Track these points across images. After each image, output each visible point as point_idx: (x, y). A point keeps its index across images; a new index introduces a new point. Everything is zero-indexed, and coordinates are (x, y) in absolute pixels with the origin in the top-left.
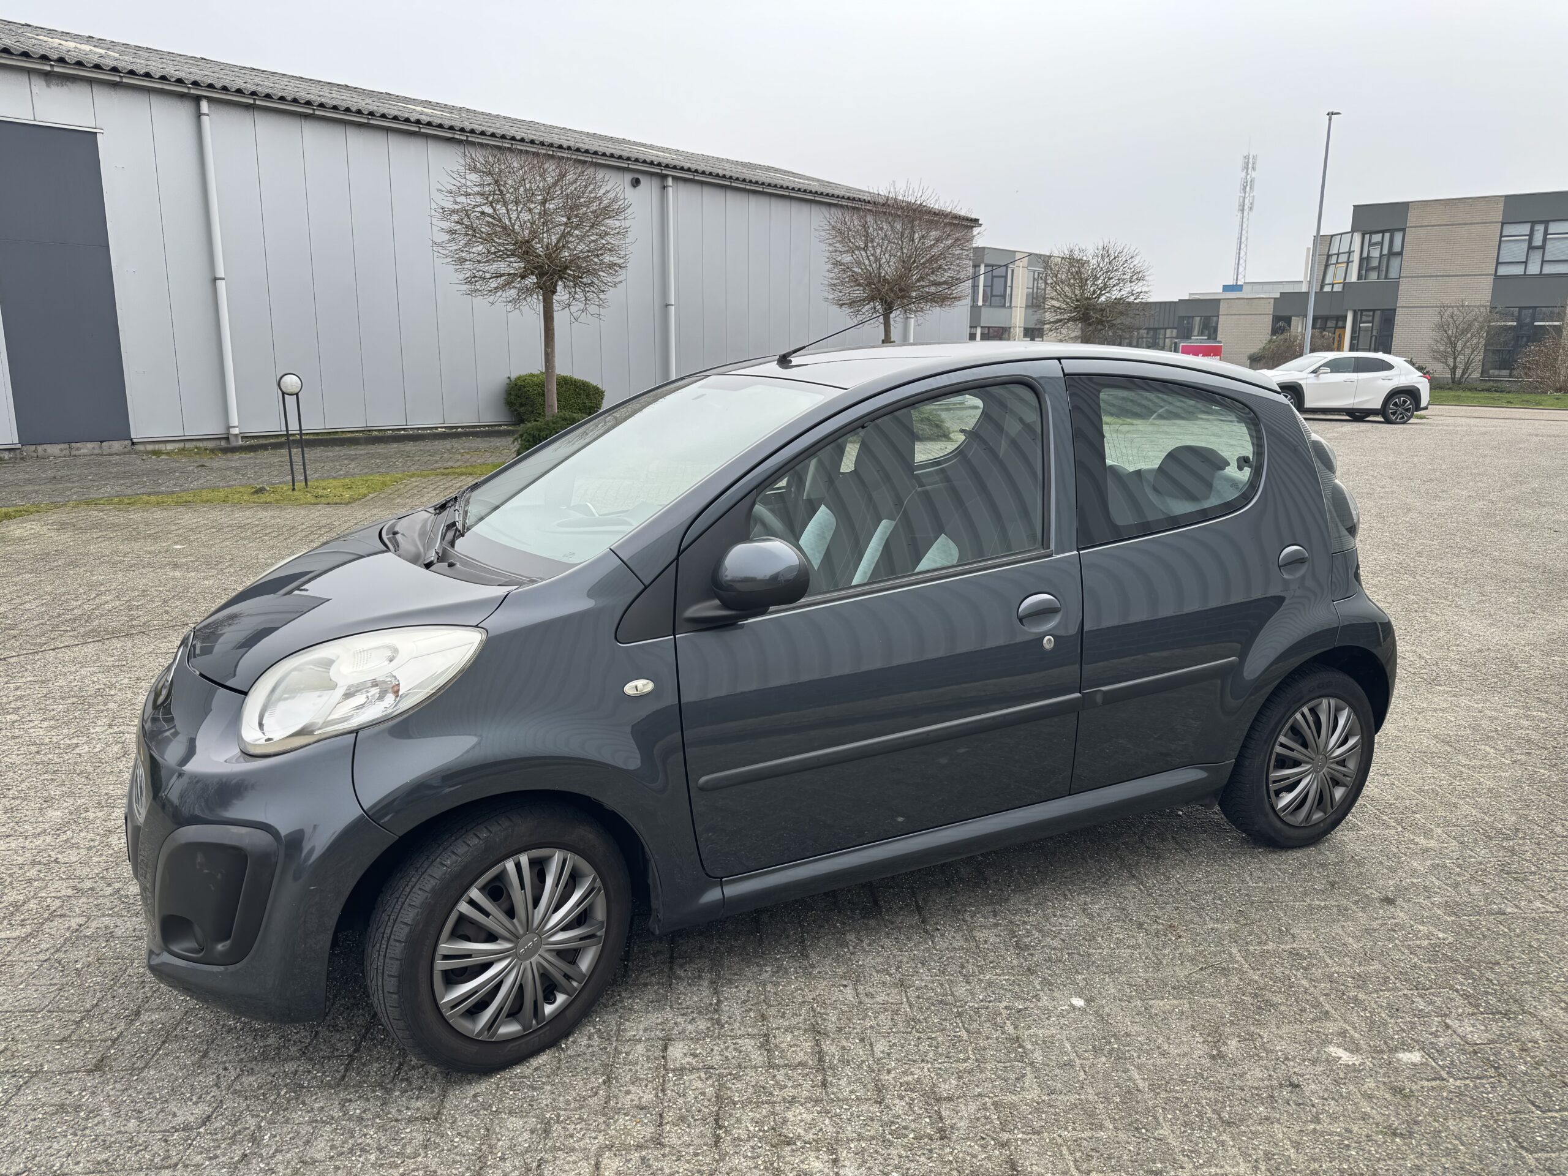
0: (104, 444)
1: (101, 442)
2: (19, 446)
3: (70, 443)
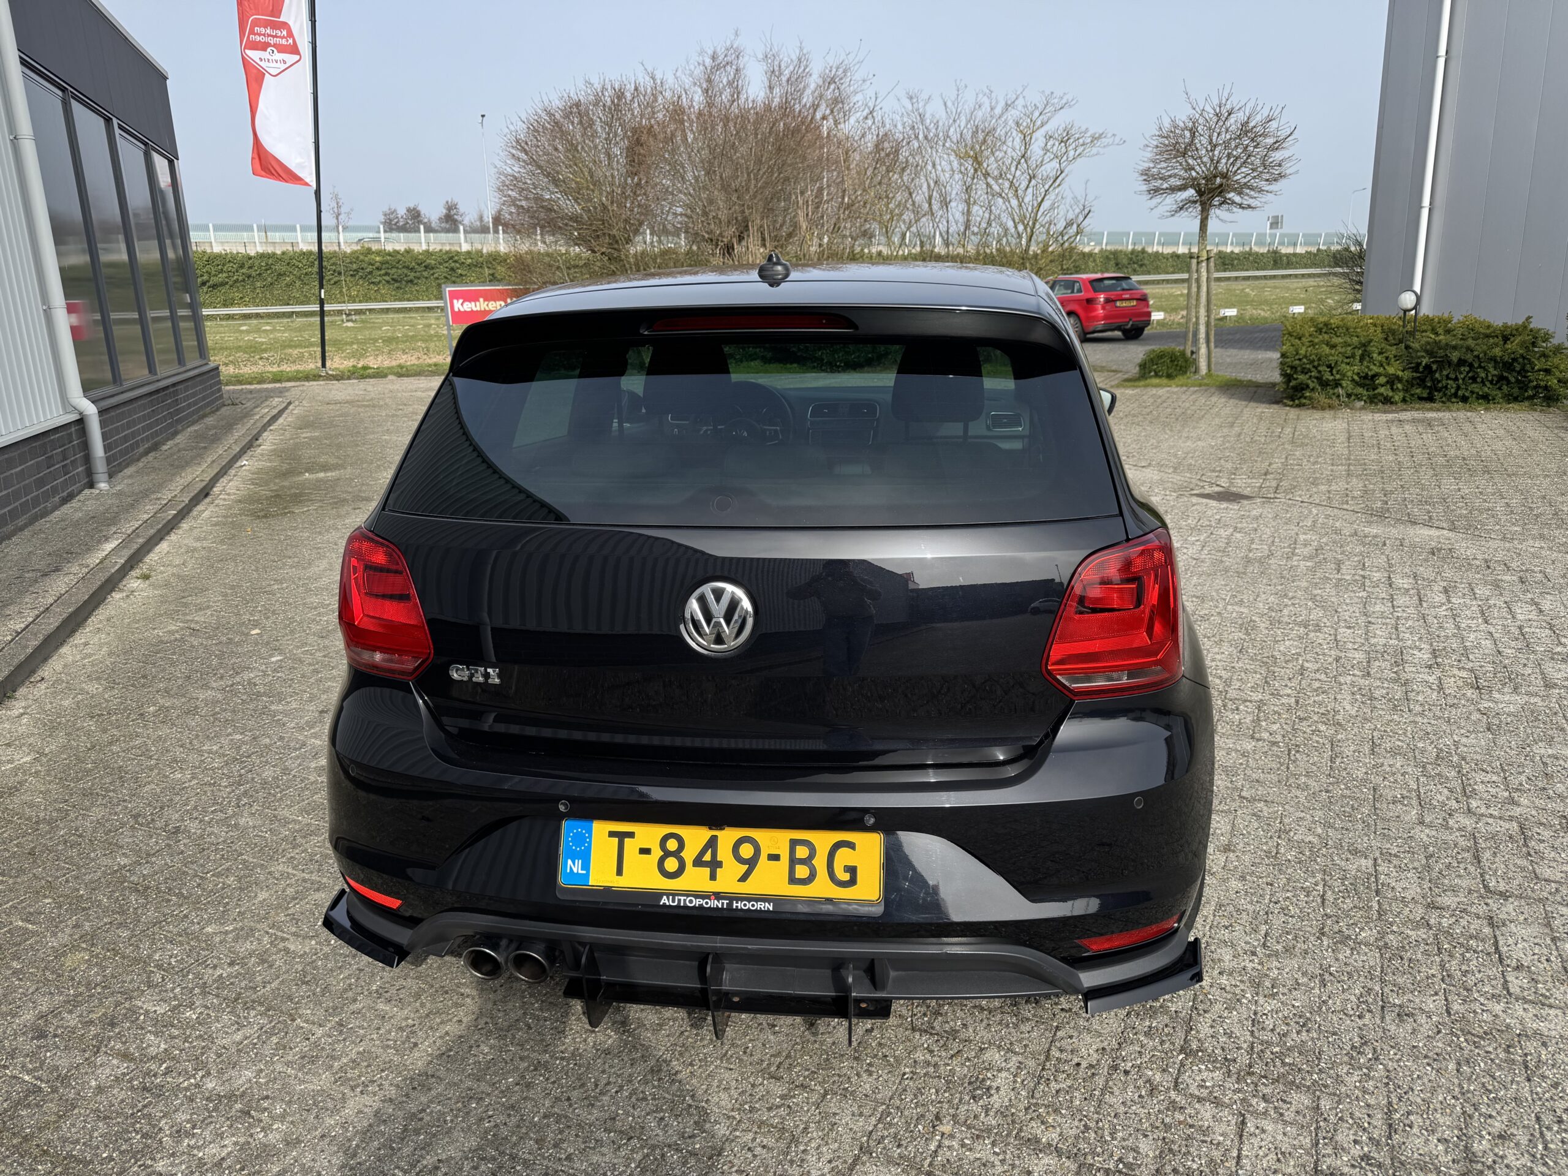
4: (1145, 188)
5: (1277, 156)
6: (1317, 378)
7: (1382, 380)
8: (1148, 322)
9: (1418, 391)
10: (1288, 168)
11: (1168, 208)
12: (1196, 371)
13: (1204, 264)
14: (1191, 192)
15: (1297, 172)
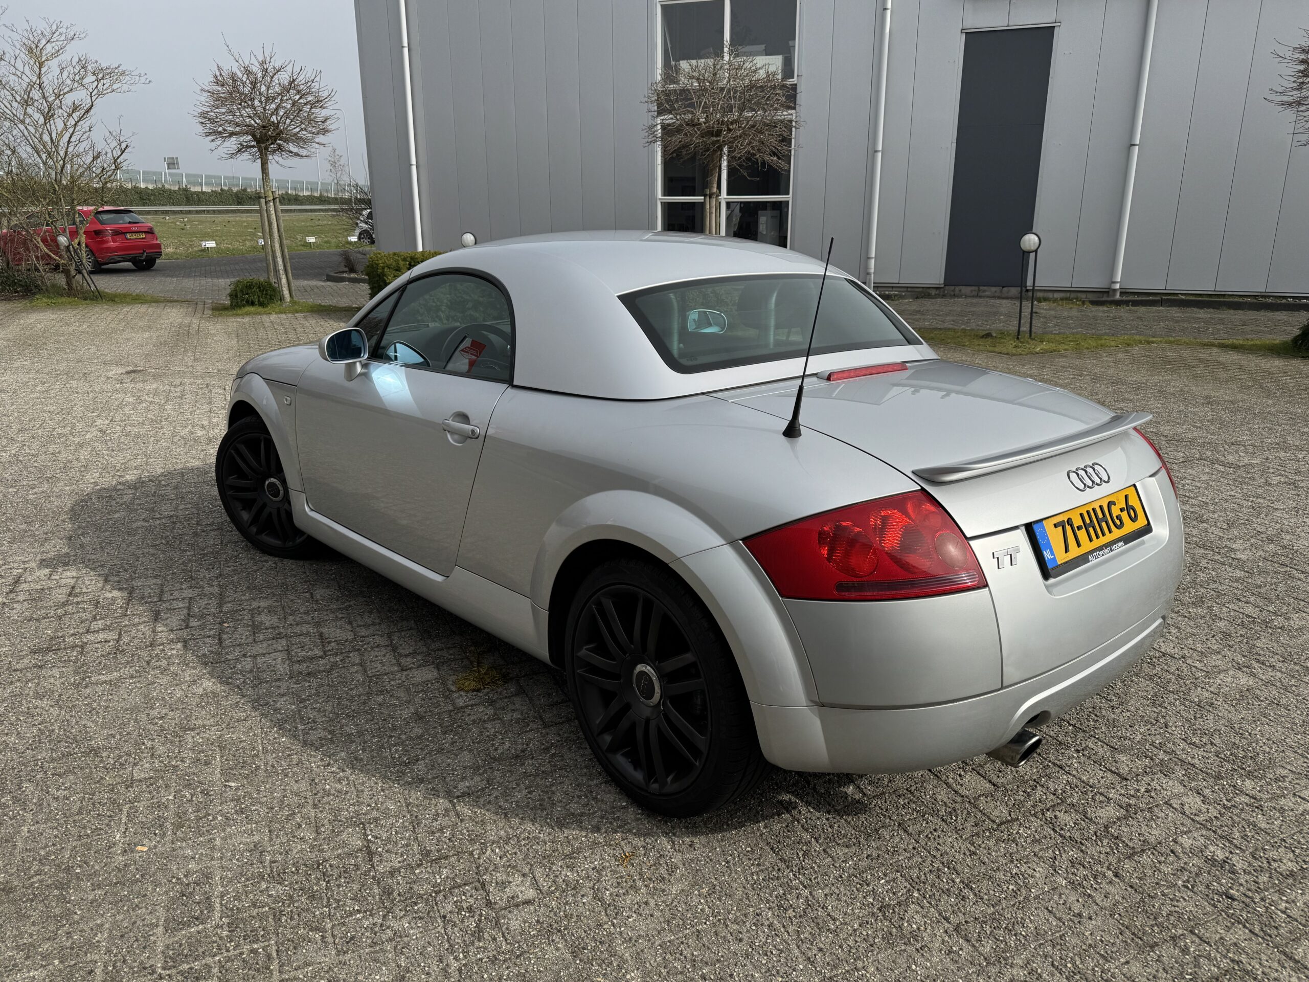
0: (1005, 289)
1: (1003, 287)
2: (943, 286)
3: (978, 286)
4: (200, 129)
5: (320, 113)
8: (159, 254)
10: (329, 125)
11: (225, 150)
12: (282, 299)
13: (272, 204)
14: (250, 137)
15: (337, 129)
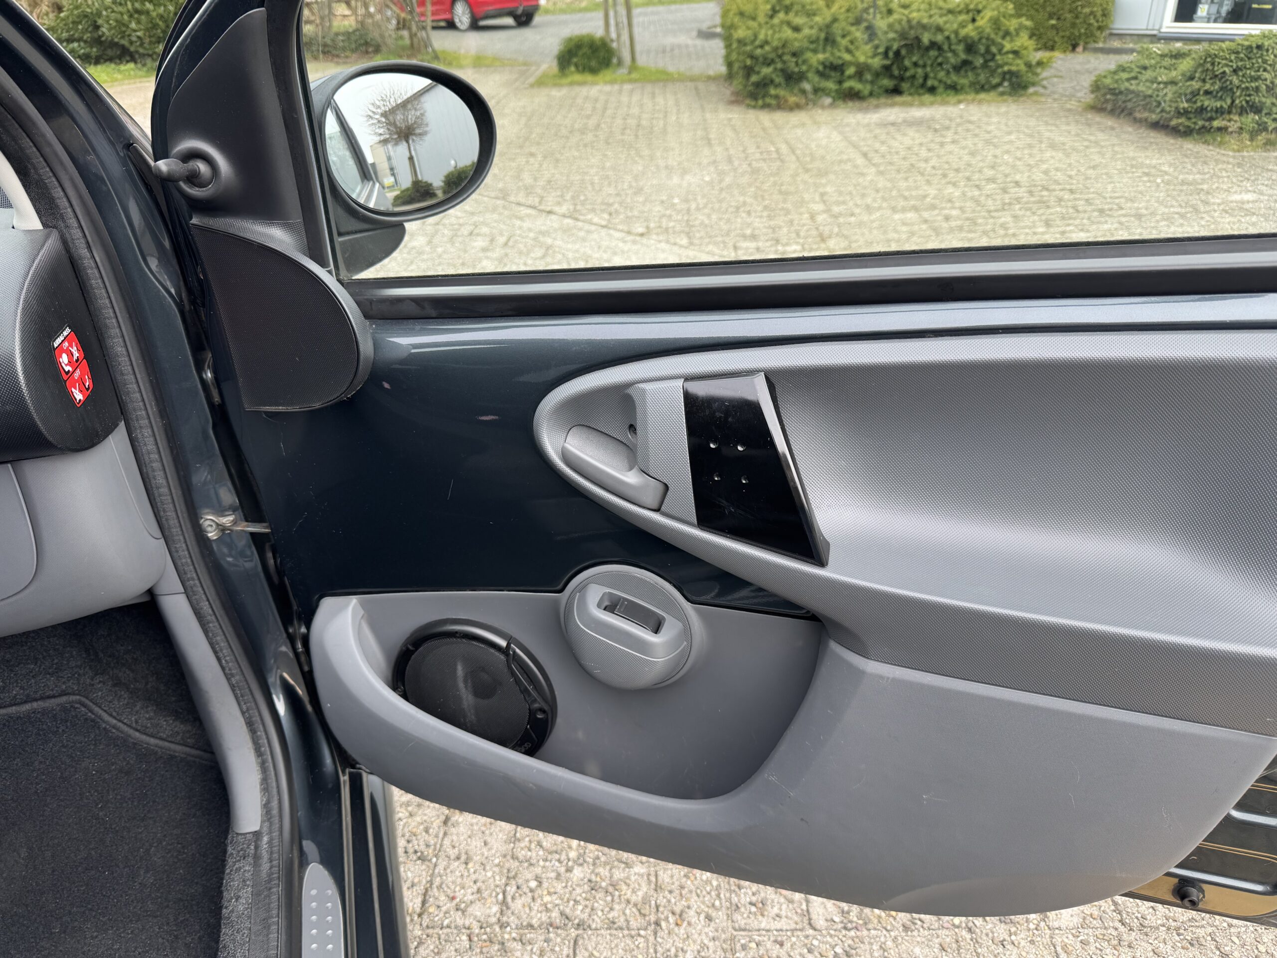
6: (782, 70)
7: (851, 71)
9: (887, 82)
